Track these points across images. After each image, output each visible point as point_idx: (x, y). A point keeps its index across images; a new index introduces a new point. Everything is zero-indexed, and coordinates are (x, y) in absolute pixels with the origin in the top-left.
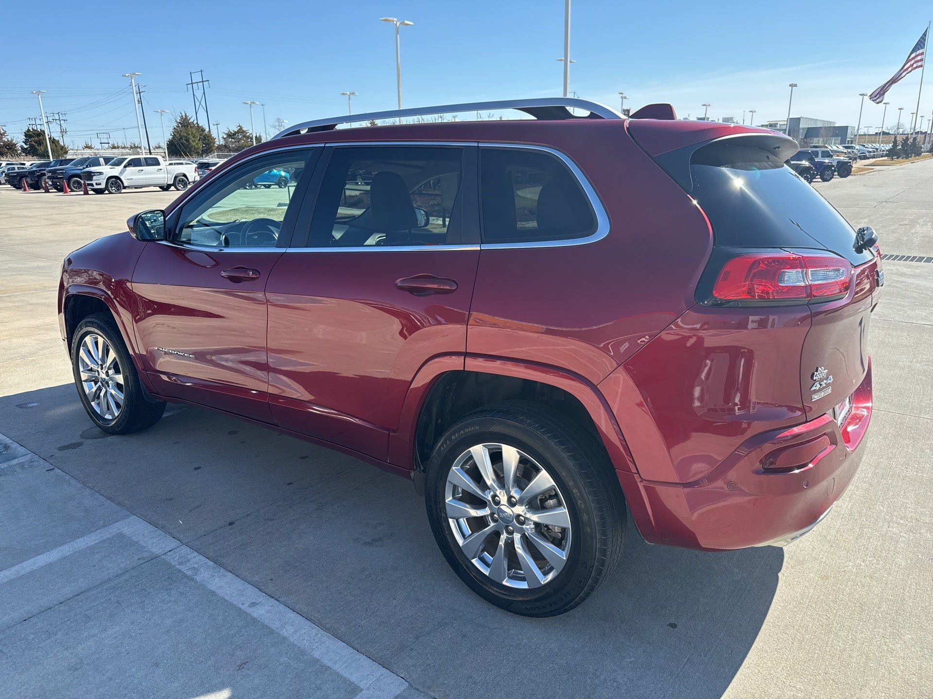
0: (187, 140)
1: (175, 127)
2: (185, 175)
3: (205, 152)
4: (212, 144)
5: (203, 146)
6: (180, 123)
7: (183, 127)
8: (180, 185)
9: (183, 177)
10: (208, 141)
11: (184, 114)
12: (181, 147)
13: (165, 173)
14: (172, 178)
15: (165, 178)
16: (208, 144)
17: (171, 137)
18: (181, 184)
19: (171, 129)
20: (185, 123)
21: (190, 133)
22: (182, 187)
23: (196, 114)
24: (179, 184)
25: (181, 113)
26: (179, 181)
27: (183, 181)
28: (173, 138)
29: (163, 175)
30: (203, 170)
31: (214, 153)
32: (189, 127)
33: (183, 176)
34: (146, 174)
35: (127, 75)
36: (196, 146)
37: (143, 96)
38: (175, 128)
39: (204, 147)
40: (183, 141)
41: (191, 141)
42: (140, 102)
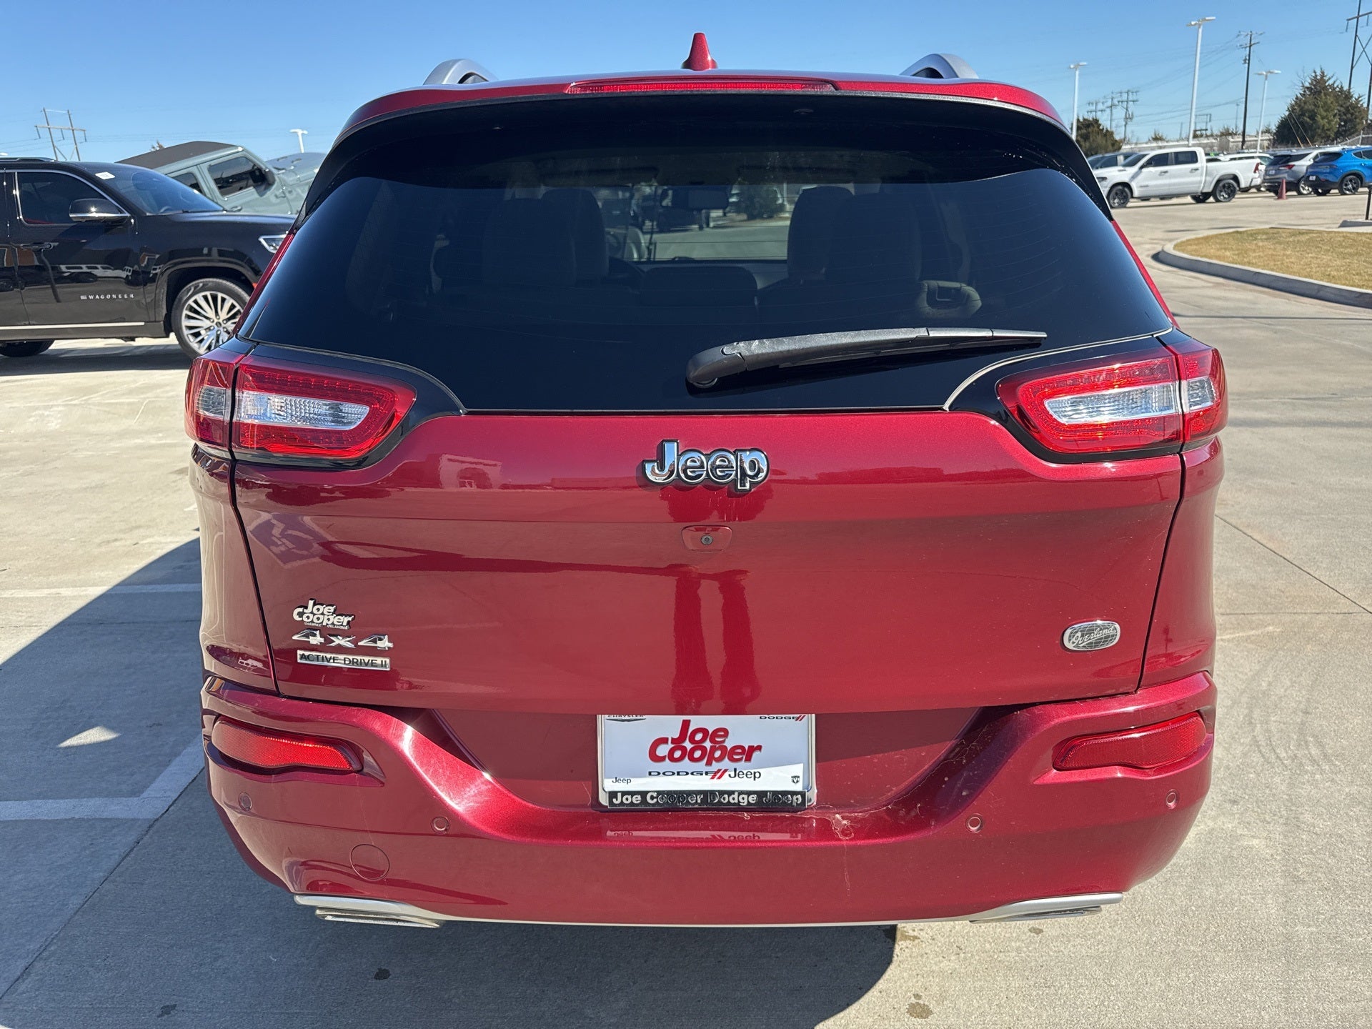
0: (1312, 117)
1: (1299, 95)
2: (1235, 178)
3: (1342, 135)
4: (1358, 120)
5: (1340, 124)
6: (1308, 88)
7: (1312, 96)
8: (1223, 193)
9: (1232, 181)
10: (1352, 114)
11: (1319, 73)
12: (1297, 131)
13: (1202, 175)
14: (1211, 183)
15: (1200, 182)
16: (1351, 121)
17: (1288, 113)
18: (1225, 192)
19: (1291, 101)
20: (1318, 88)
21: (1321, 104)
22: (1226, 196)
23: (1352, 68)
24: (1221, 191)
25: (1315, 72)
26: (1224, 186)
27: (1230, 186)
28: (1290, 114)
29: (1198, 179)
30: (1276, 167)
31: (1357, 135)
32: (1322, 94)
33: (1232, 179)
34: (1170, 177)
35: (1193, 23)
36: (1327, 126)
37: (1253, 51)
38: (1297, 98)
39: (1343, 126)
40: (1305, 118)
41: (1318, 118)
42: (1248, 61)
